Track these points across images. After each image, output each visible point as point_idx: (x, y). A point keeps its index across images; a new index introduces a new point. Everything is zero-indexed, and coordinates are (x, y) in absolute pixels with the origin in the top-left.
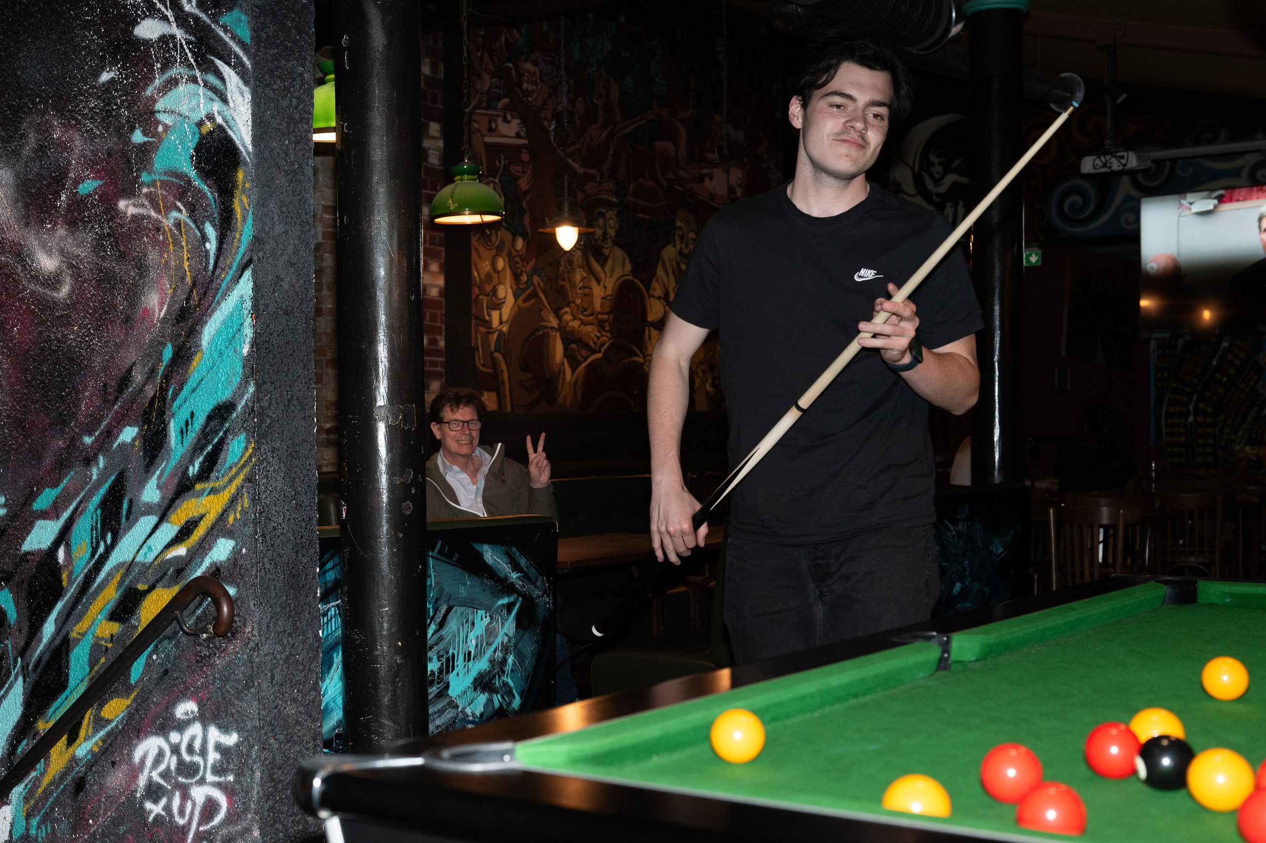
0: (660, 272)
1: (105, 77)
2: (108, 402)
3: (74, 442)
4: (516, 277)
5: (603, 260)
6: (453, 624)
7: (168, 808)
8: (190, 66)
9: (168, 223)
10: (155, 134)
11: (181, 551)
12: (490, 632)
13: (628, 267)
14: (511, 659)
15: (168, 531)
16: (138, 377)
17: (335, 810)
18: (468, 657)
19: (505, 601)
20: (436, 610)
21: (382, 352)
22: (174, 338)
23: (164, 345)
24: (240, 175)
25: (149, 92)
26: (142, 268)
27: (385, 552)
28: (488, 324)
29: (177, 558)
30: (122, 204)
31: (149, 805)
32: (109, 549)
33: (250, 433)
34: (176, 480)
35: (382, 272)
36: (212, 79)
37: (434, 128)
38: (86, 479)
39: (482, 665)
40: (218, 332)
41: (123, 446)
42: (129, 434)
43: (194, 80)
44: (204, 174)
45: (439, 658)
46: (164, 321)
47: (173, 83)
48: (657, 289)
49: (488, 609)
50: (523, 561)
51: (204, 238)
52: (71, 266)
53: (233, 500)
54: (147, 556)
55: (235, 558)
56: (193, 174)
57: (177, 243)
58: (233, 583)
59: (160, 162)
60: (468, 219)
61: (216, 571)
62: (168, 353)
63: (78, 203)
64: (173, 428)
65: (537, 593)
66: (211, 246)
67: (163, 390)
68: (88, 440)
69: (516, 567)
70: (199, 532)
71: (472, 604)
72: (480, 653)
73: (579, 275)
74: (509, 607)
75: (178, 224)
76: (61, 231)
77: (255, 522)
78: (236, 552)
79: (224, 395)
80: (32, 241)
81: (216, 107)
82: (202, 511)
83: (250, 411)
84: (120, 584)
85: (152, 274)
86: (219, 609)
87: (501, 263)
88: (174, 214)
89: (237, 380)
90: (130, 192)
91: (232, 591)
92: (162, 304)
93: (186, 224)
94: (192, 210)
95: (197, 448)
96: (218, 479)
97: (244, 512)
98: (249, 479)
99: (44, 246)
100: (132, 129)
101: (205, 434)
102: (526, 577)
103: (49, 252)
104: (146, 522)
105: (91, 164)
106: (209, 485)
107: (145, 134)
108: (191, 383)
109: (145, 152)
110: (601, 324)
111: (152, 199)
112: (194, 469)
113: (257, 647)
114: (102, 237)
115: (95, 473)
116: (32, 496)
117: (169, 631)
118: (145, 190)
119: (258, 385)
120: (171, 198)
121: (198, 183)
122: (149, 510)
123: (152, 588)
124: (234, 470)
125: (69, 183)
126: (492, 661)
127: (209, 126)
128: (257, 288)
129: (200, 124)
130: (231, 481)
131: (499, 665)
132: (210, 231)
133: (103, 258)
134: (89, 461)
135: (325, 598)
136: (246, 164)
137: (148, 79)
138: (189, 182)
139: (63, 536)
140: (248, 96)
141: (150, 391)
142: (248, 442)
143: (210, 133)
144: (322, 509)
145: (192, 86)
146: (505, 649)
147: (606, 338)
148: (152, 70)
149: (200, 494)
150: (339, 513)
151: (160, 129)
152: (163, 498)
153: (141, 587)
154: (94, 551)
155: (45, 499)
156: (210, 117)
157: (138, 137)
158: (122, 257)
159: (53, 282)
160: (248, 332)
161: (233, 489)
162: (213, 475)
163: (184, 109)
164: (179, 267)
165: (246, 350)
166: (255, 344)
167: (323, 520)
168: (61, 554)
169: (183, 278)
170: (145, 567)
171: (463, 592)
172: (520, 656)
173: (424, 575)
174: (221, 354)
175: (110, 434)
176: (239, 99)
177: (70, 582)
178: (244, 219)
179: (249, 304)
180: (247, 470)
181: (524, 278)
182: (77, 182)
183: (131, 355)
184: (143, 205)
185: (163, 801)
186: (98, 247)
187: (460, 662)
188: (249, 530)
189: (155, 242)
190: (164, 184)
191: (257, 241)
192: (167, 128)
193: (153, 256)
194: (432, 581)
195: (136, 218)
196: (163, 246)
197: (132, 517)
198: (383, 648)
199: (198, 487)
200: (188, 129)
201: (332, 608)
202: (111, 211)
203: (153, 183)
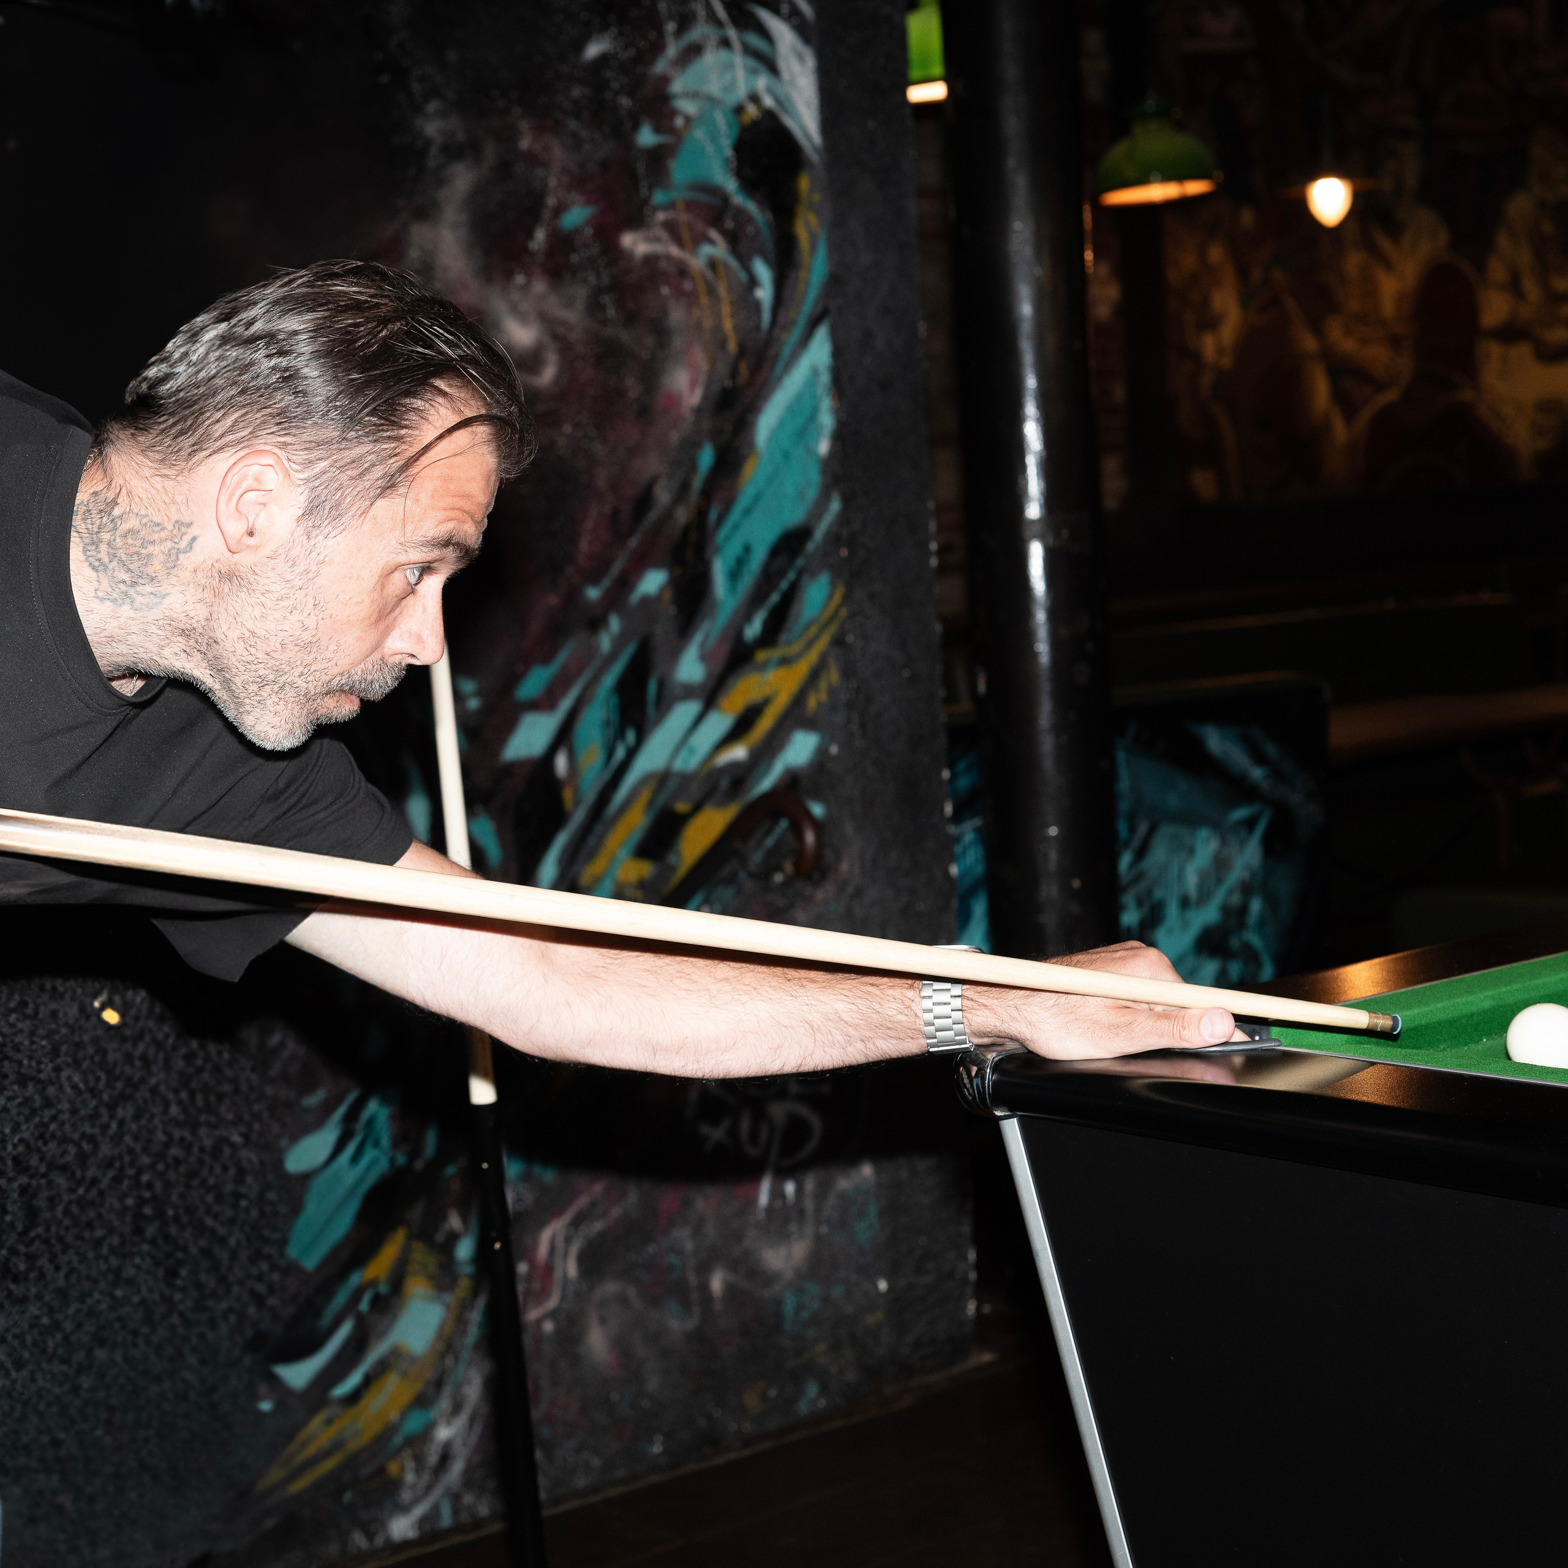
0: (1503, 241)
1: (593, 50)
2: (620, 536)
3: (573, 596)
4: (1243, 272)
5: (1395, 230)
6: (1159, 853)
7: (733, 1132)
8: (719, 24)
9: (698, 261)
10: (672, 131)
11: (738, 752)
12: (1221, 864)
13: (1443, 238)
14: (1256, 906)
15: (718, 724)
16: (663, 495)
17: (1014, 1108)
18: (1185, 903)
19: (1240, 813)
20: (1132, 829)
21: (1032, 433)
22: (715, 435)
23: (697, 445)
24: (804, 183)
25: (660, 66)
26: (661, 332)
27: (1047, 744)
28: (1195, 357)
29: (734, 766)
30: (628, 240)
31: (705, 1129)
32: (632, 753)
33: (836, 572)
34: (726, 648)
35: (1026, 309)
36: (754, 40)
37: (1093, 39)
38: (592, 651)
39: (1209, 915)
40: (781, 423)
41: (646, 601)
42: (653, 582)
43: (725, 43)
44: (749, 185)
45: (1140, 903)
46: (698, 411)
47: (694, 51)
48: (1498, 271)
49: (1216, 826)
50: (1271, 750)
51: (753, 282)
52: (555, 337)
53: (814, 676)
54: (689, 762)
55: (820, 760)
56: (730, 185)
57: (712, 291)
58: (818, 796)
59: (680, 171)
60: (1157, 192)
61: (793, 780)
62: (706, 458)
63: (562, 243)
64: (719, 570)
65: (1295, 798)
66: (764, 294)
67: (701, 514)
68: (593, 593)
69: (1260, 758)
70: (765, 724)
71: (1190, 820)
72: (1204, 896)
73: (1353, 261)
74: (1250, 824)
75: (713, 264)
76: (540, 286)
77: (850, 706)
78: (821, 753)
79: (793, 515)
80: (498, 304)
81: (762, 82)
82: (767, 691)
83: (834, 539)
84: (651, 803)
85: (677, 343)
86: (799, 836)
87: (1216, 253)
88: (707, 250)
89: (812, 493)
90: (637, 220)
91: (817, 810)
92: (693, 385)
93: (726, 265)
94: (733, 239)
95: (757, 598)
96: (791, 642)
97: (831, 691)
98: (838, 642)
99: (515, 310)
100: (636, 126)
101: (768, 577)
102: (1277, 774)
103: (523, 318)
104: (684, 712)
105: (579, 182)
106: (775, 653)
107: (658, 130)
108: (743, 501)
109: (658, 158)
110: (1395, 342)
111: (672, 228)
112: (753, 629)
113: (858, 893)
114: (598, 291)
115: (605, 642)
116: (515, 679)
117: (725, 872)
118: (661, 216)
119: (846, 500)
120: (700, 226)
121: (739, 199)
122: (688, 692)
123: (697, 808)
124: (814, 630)
125: (547, 214)
126: (1226, 910)
127: (752, 111)
128: (838, 352)
129: (739, 110)
130: (810, 644)
131: (1235, 916)
132: (762, 271)
133: (604, 322)
134: (596, 623)
135: (958, 817)
136: (811, 165)
137: (658, 47)
138: (725, 199)
139: (563, 737)
140: (811, 62)
141: (682, 516)
142: (833, 585)
143: (755, 124)
144: (948, 681)
145: (723, 55)
146: (1247, 889)
147: (1405, 365)
148: (661, 34)
149: (763, 667)
150: (973, 685)
151: (679, 122)
152: (709, 675)
153: (682, 807)
154: (610, 753)
155: (534, 682)
156: (754, 98)
157: (646, 137)
158: (630, 319)
159: (532, 361)
160: (827, 420)
161: (812, 657)
162: (783, 637)
163: (714, 88)
164: (718, 329)
165: (824, 447)
166: (839, 437)
167: (951, 698)
168: (561, 763)
169: (723, 344)
170: (686, 779)
171: (1173, 800)
172: (1271, 901)
173: (1110, 777)
174: (786, 456)
175: (626, 582)
176: (796, 67)
177: (577, 802)
178: (813, 248)
179: (825, 378)
180: (833, 629)
181: (1257, 275)
182: (560, 209)
183: (652, 464)
184: (657, 240)
185: (725, 1125)
186: (594, 307)
187: (1172, 910)
188: (839, 718)
189: (679, 293)
190: (690, 206)
191: (834, 282)
192: (688, 120)
193: (676, 315)
194: (1124, 784)
195: (650, 260)
196: (691, 298)
197: (664, 705)
198: (1050, 891)
199: (761, 656)
200: (721, 120)
201: (968, 832)
202: (612, 251)
203: (671, 206)
